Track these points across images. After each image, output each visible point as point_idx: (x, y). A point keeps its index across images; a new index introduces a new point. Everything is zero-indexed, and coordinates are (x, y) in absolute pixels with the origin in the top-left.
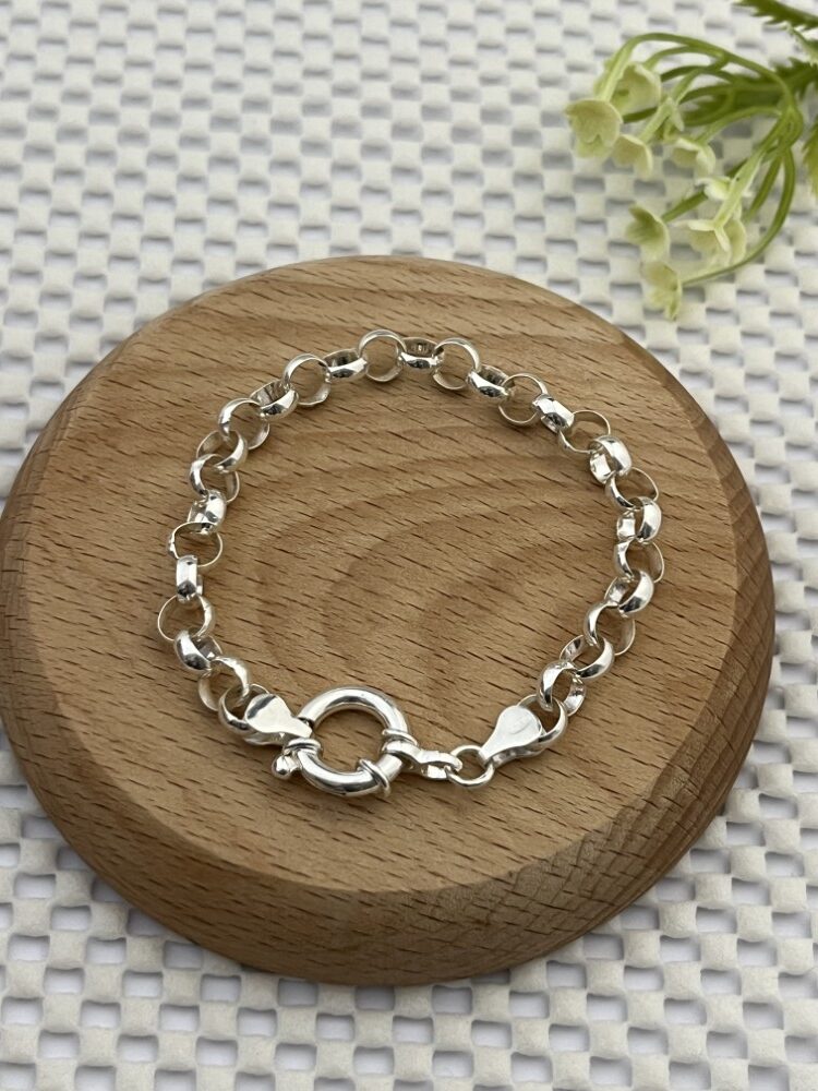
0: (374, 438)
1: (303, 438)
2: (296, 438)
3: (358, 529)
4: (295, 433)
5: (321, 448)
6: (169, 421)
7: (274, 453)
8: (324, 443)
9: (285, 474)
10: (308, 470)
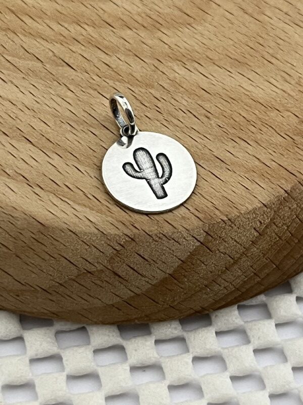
0: (88, 70)
1: (147, 85)
2: (153, 87)
3: (128, 13)
4: (153, 91)
5: (135, 74)
6: (252, 129)
7: (173, 81)
8: (130, 77)
9: (170, 64)
10: (151, 62)
